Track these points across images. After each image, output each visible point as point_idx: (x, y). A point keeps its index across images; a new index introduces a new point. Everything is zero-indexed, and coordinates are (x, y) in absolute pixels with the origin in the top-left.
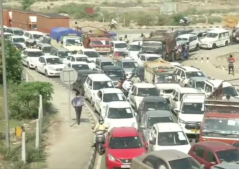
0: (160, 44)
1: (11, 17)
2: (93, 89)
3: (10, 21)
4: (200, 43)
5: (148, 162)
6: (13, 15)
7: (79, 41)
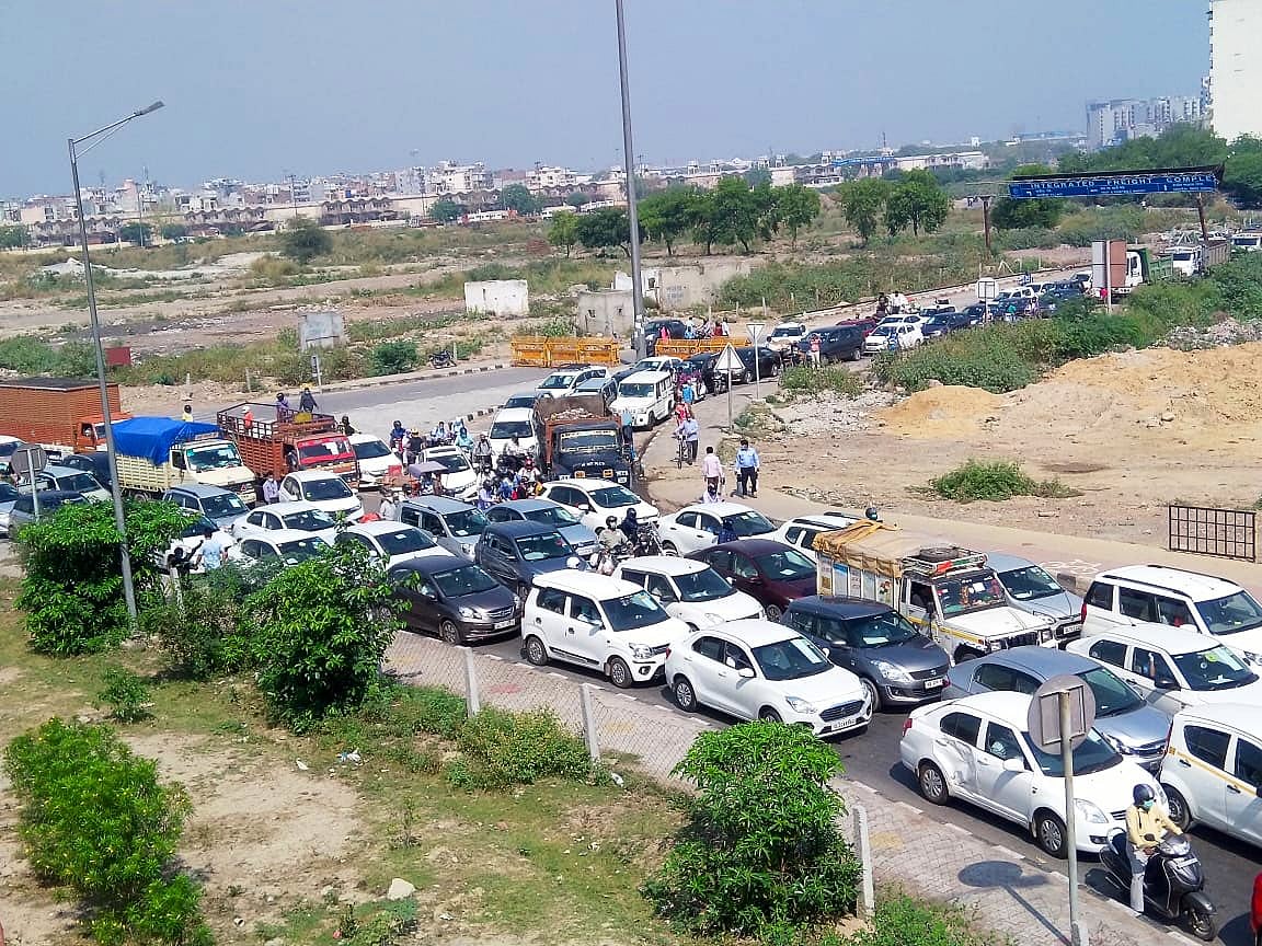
7: (230, 454)
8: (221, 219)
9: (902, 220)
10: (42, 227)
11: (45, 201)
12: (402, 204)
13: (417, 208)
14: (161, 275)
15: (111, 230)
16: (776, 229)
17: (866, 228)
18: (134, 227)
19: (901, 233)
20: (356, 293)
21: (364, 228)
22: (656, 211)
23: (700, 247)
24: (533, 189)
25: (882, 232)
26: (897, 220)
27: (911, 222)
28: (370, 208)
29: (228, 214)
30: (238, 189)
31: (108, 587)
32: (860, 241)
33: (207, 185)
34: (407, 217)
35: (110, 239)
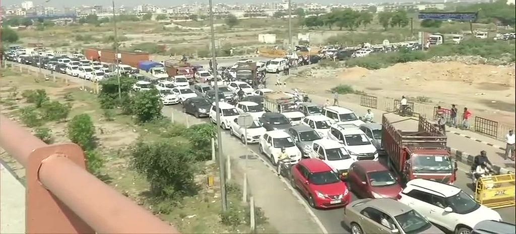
0: (250, 72)
1: (100, 55)
2: (224, 116)
3: (99, 57)
4: (267, 69)
5: (365, 213)
6: (101, 54)
7: (164, 71)
8: (218, 14)
9: (395, 23)
10: (171, 14)
11: (174, 8)
12: (268, 12)
13: (271, 13)
14: (192, 28)
15: (188, 16)
16: (360, 24)
17: (385, 25)
18: (193, 15)
19: (395, 27)
20: (237, 36)
21: (255, 18)
22: (327, 17)
23: (339, 28)
24: (305, 10)
25: (389, 26)
26: (394, 23)
27: (398, 24)
28: (258, 13)
29: (219, 13)
30: (226, 6)
31: (115, 94)
32: (384, 29)
33: (217, 5)
34: (268, 16)
35: (187, 18)
